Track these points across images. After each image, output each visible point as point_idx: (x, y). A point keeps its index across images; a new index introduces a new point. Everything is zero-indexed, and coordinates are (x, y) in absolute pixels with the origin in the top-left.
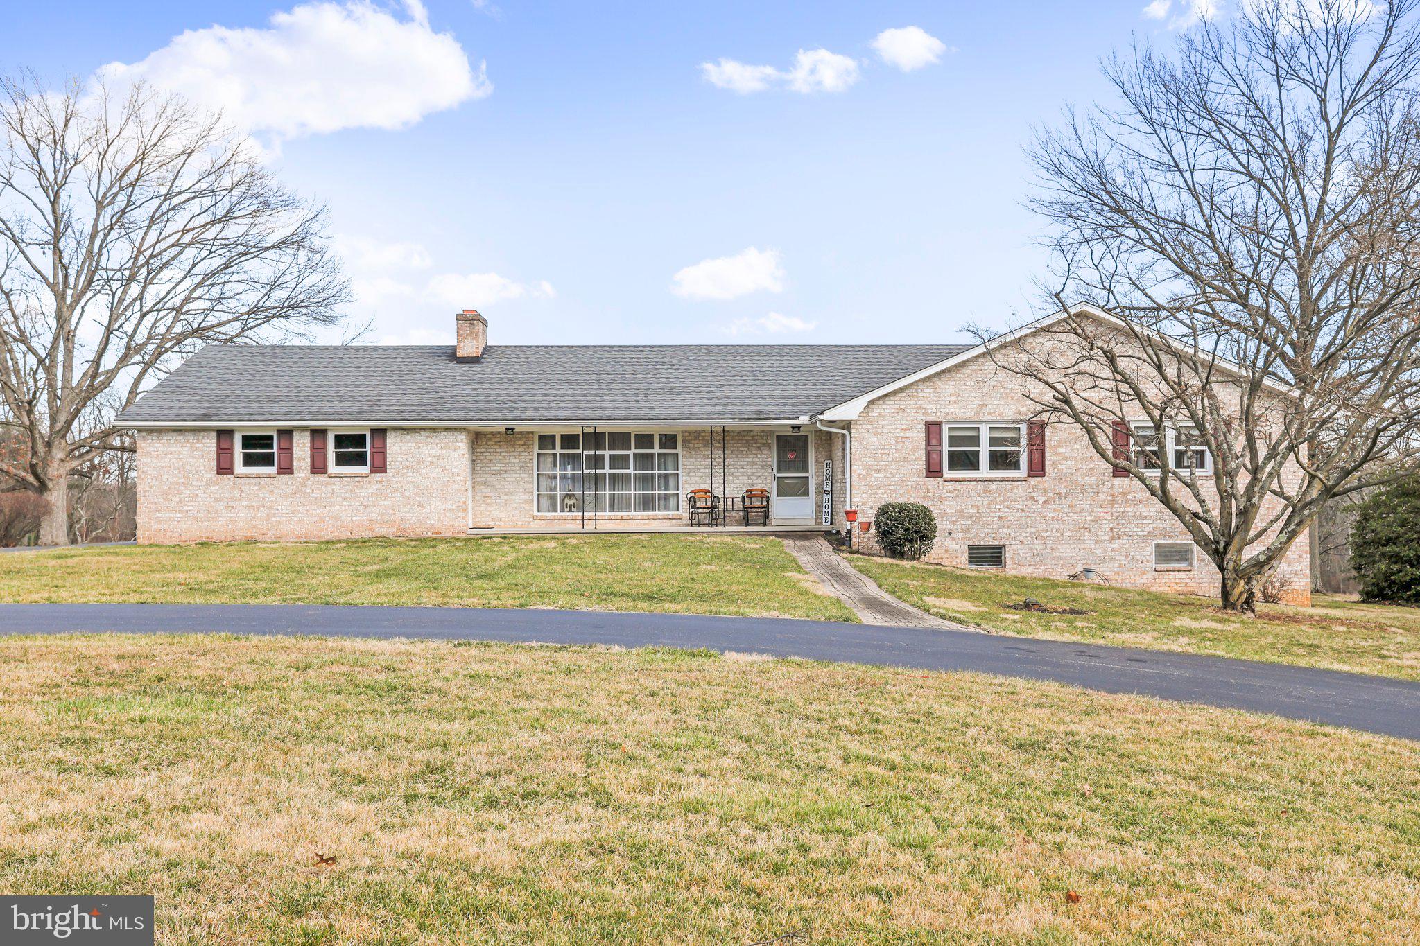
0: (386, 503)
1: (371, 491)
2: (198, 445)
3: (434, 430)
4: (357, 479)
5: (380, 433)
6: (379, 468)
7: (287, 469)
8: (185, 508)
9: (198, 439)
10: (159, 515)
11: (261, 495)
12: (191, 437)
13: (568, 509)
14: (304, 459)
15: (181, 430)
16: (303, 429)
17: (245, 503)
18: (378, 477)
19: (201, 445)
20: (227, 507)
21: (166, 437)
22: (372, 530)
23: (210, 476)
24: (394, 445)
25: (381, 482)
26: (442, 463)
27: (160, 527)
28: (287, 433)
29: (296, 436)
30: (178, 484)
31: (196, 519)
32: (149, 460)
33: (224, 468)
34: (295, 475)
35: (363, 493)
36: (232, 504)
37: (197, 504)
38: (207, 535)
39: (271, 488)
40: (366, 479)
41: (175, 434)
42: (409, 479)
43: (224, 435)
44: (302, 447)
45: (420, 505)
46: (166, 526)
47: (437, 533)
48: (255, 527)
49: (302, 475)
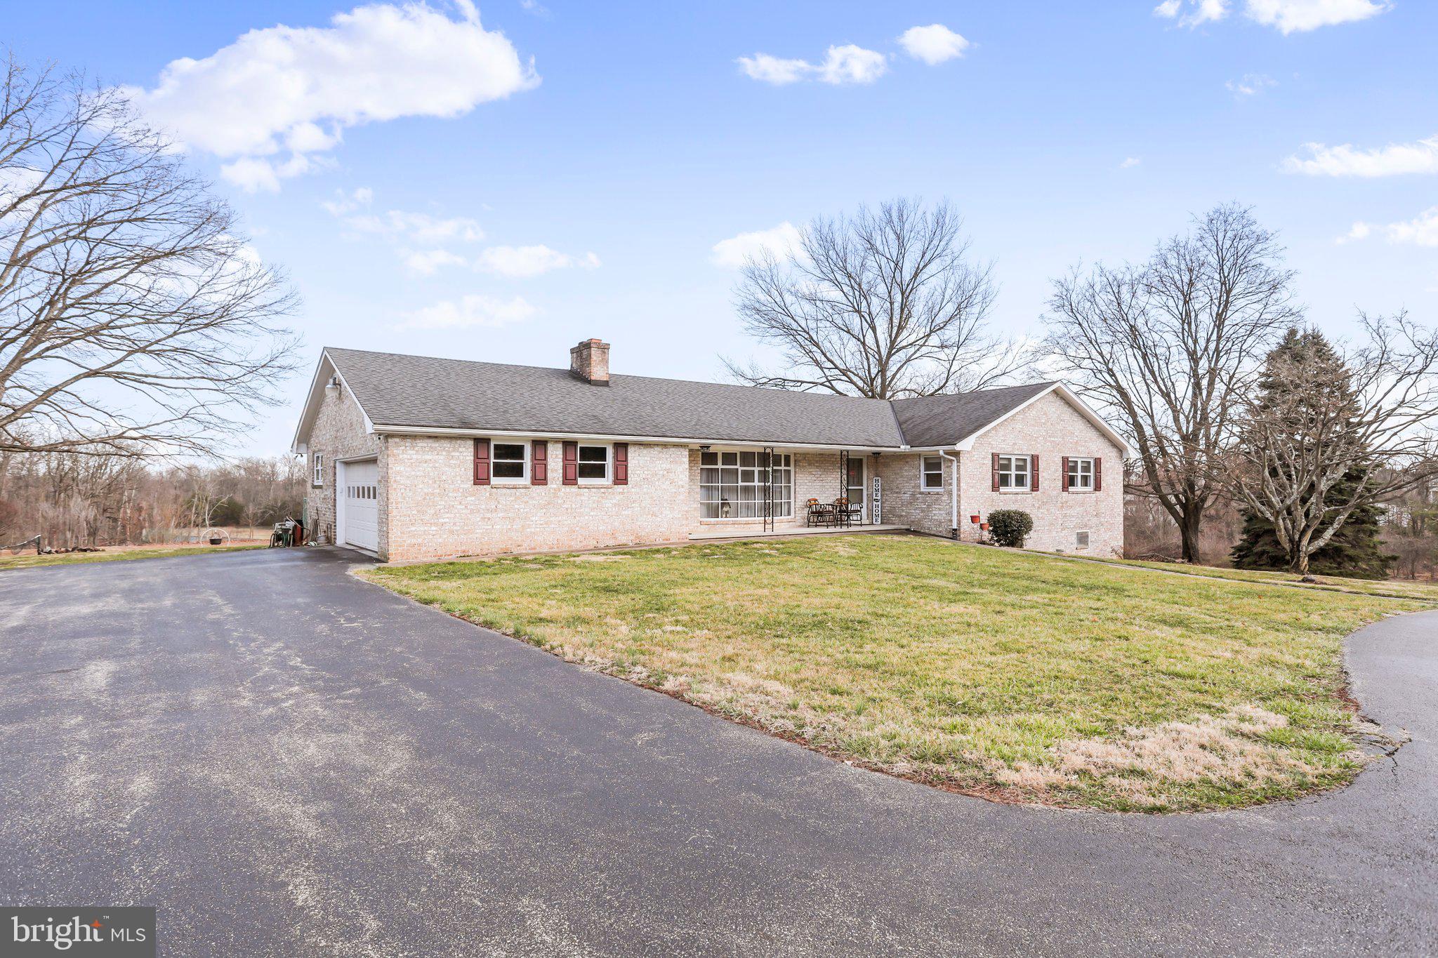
0: (626, 513)
1: (614, 501)
2: (453, 454)
3: (665, 445)
4: (602, 490)
5: (621, 447)
6: (621, 479)
7: (540, 479)
8: (441, 520)
9: (454, 447)
10: (413, 529)
11: (516, 506)
12: (446, 444)
13: (724, 516)
14: (556, 470)
15: (436, 437)
16: (556, 441)
17: (501, 515)
18: (620, 488)
19: (457, 454)
20: (483, 518)
21: (421, 444)
22: (615, 538)
23: (466, 486)
24: (635, 458)
25: (622, 493)
26: (672, 476)
27: (414, 541)
28: (540, 444)
29: (550, 447)
30: (433, 494)
31: (452, 532)
32: (402, 469)
33: (480, 480)
34: (549, 486)
35: (608, 503)
36: (489, 515)
37: (452, 516)
38: (464, 548)
39: (526, 499)
40: (610, 490)
41: (431, 441)
42: (645, 490)
43: (480, 442)
44: (555, 456)
45: (654, 515)
46: (420, 540)
47: (667, 540)
48: (511, 539)
49: (555, 486)
